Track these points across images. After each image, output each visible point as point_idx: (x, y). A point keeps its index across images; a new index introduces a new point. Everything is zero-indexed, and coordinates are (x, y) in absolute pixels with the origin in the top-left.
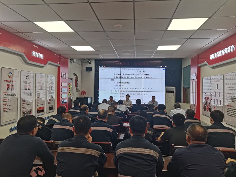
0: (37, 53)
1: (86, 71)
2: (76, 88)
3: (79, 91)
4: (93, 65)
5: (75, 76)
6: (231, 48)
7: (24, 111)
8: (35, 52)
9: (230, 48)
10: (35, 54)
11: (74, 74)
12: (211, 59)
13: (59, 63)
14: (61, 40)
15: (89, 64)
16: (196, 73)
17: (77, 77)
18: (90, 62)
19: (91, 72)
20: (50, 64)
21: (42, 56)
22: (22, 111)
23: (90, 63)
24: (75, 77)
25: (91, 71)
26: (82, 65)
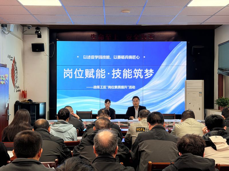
1: (33, 51)
2: (14, 85)
3: (19, 91)
4: (45, 39)
5: (12, 60)
11: (9, 57)
17: (14, 62)
18: (40, 34)
19: (42, 52)
23: (40, 36)
24: (12, 62)
26: (24, 39)
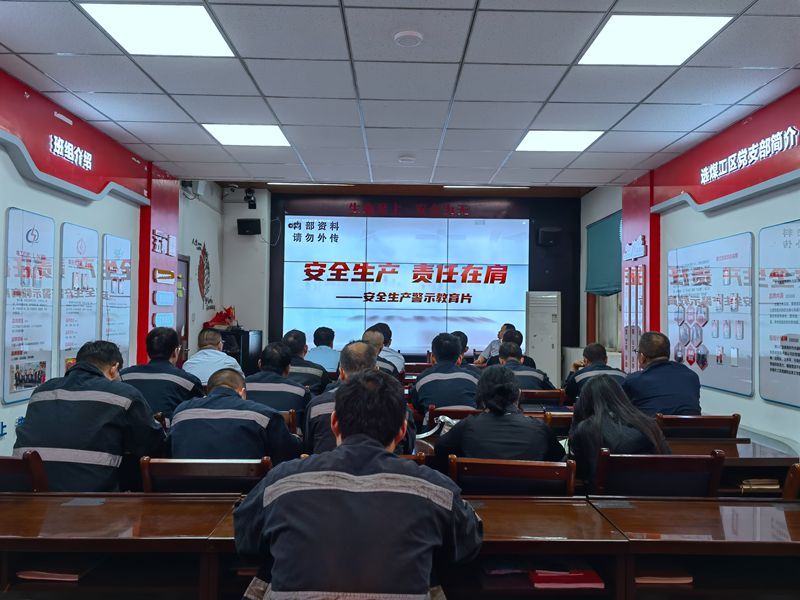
0: (69, 146)
1: (240, 233)
2: (203, 296)
4: (263, 212)
5: (199, 248)
6: (782, 135)
7: (17, 367)
8: (62, 141)
9: (781, 138)
10: (61, 147)
11: (195, 242)
12: (703, 181)
13: (146, 192)
14: (169, 95)
15: (250, 208)
16: (644, 238)
17: (204, 253)
18: (254, 201)
19: (257, 236)
20: (113, 193)
21: (85, 160)
22: (12, 367)
23: (253, 206)
24: (200, 252)
25: (260, 233)
26: (222, 211)
